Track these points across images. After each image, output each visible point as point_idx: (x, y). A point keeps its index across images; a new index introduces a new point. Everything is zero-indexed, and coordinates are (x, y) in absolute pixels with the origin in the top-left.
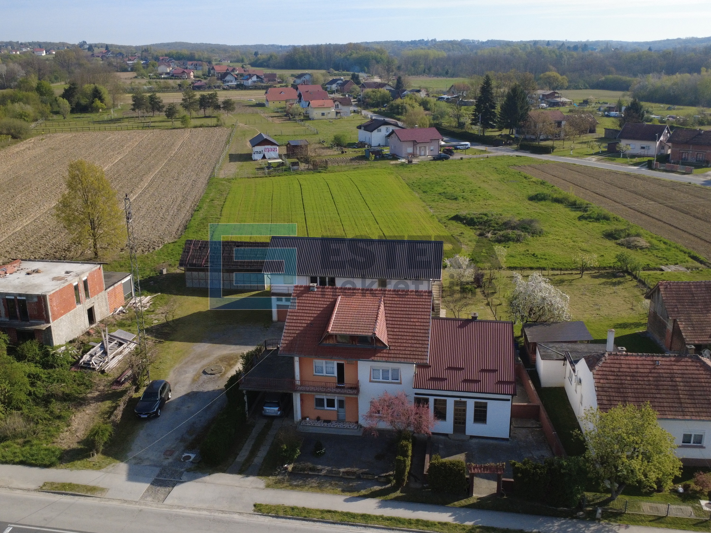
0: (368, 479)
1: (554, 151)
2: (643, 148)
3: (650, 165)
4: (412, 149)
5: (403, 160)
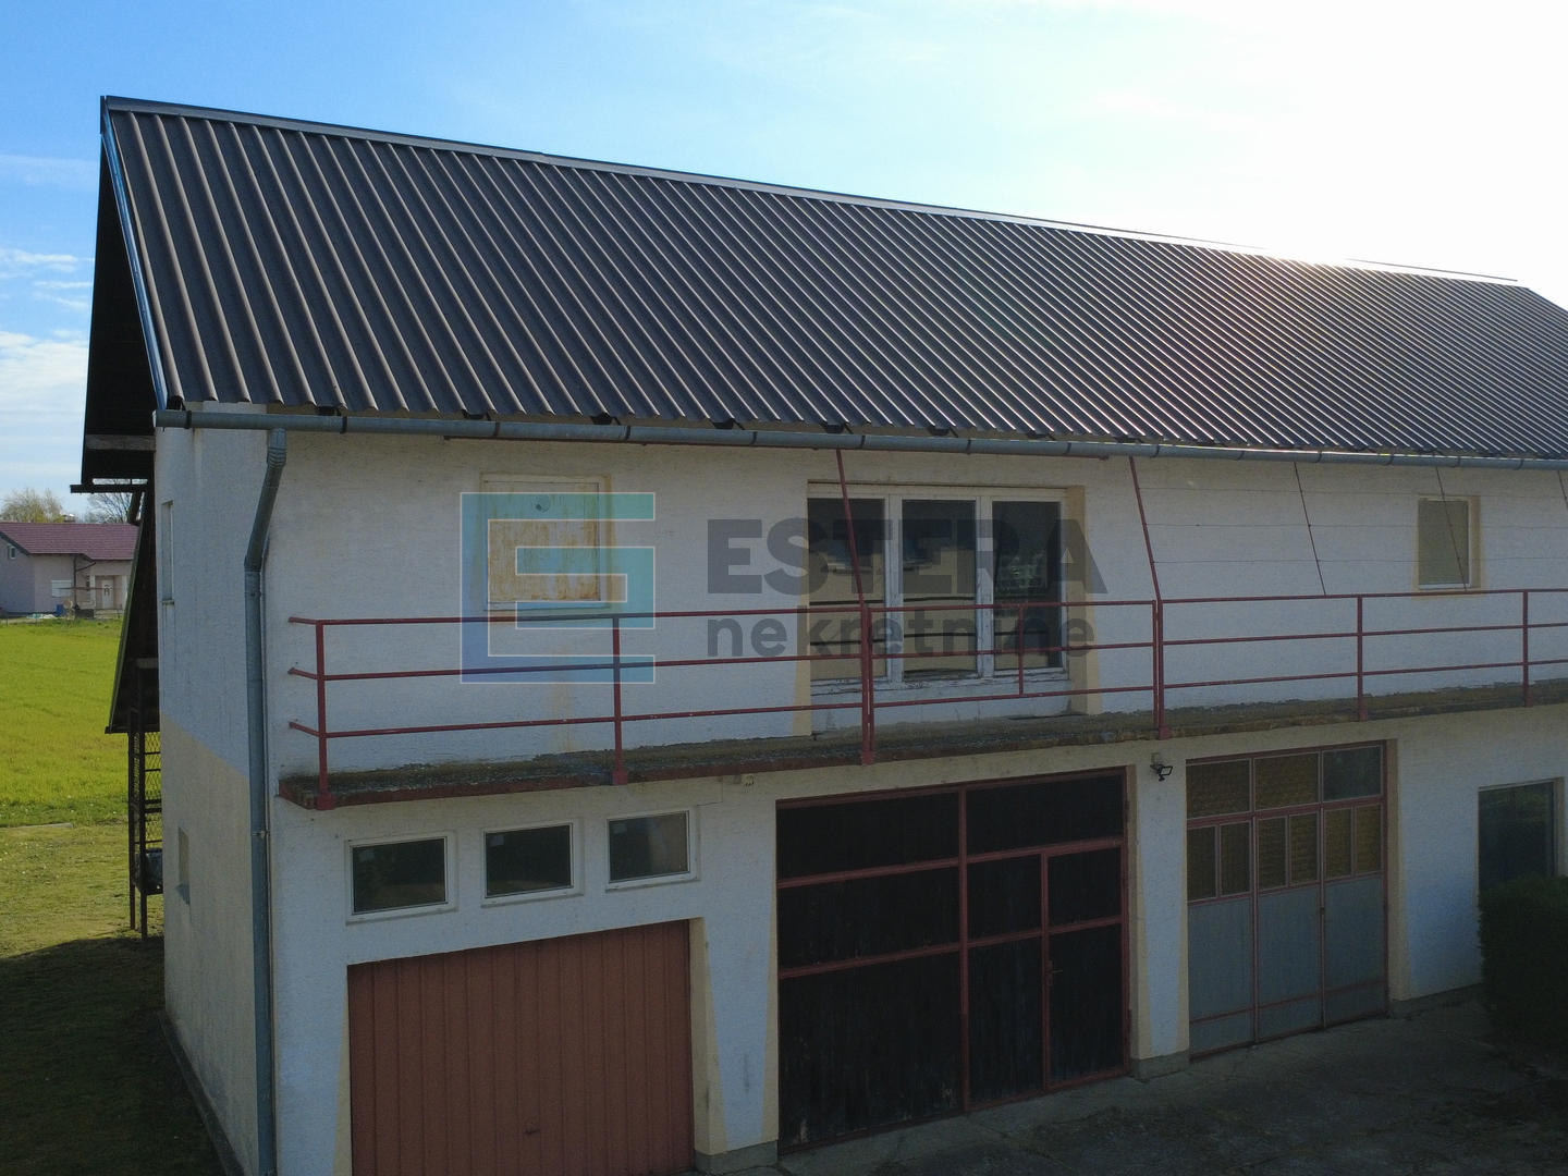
4: (68, 583)
5: (47, 617)
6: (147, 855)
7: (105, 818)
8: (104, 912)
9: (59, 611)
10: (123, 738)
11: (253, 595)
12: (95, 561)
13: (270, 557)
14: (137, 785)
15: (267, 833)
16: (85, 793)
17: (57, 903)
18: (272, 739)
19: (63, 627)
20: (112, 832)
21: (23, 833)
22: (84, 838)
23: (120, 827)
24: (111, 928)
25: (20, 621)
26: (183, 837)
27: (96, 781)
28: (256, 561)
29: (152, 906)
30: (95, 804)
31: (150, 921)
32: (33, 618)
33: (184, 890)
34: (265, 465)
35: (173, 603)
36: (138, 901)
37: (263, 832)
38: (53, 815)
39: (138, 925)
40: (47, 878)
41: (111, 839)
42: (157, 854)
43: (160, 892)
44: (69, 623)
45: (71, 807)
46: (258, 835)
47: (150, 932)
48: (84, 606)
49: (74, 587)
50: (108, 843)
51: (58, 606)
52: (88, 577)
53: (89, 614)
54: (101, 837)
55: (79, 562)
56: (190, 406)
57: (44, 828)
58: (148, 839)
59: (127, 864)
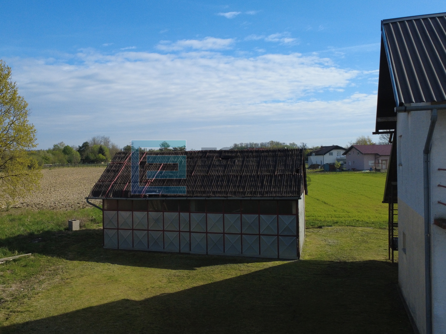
4: (373, 162)
5: (367, 171)
6: (394, 239)
7: (382, 227)
8: (382, 253)
9: (371, 169)
10: (387, 205)
11: (426, 162)
12: (381, 156)
13: (432, 150)
14: (391, 218)
15: (430, 235)
16: (376, 220)
17: (368, 249)
18: (432, 206)
19: (372, 174)
20: (384, 232)
21: (360, 229)
22: (376, 232)
23: (386, 231)
24: (383, 258)
25: (360, 172)
26: (404, 234)
27: (380, 217)
28: (427, 151)
29: (395, 254)
30: (379, 223)
31: (394, 258)
32: (364, 171)
33: (404, 250)
34: (430, 121)
35: (402, 165)
36: (391, 252)
37: (429, 235)
38: (368, 225)
39: (391, 259)
40: (366, 242)
41: (383, 233)
42: (397, 239)
43: (397, 250)
44: (373, 173)
45: (373, 223)
46: (427, 235)
47: (395, 261)
48: (378, 168)
49: (375, 163)
50: (383, 235)
51: (370, 168)
52: (379, 160)
53: (379, 170)
54: (381, 233)
55: (376, 156)
56: (406, 105)
57: (365, 228)
58: (394, 234)
59: (388, 241)
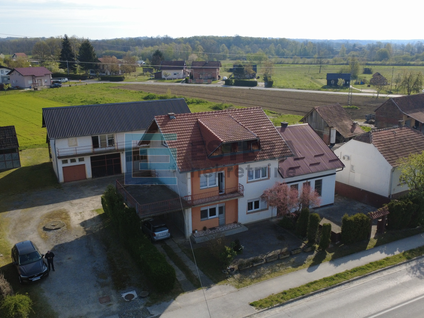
0: (298, 253)
1: (125, 79)
2: (175, 74)
3: (187, 81)
5: (28, 89)
19: (32, 93)
21: (38, 149)
22: (44, 150)
29: (51, 159)
32: (25, 90)
37: (57, 159)
40: (41, 155)
45: (42, 145)
47: (51, 162)
51: (30, 86)
57: (40, 148)
